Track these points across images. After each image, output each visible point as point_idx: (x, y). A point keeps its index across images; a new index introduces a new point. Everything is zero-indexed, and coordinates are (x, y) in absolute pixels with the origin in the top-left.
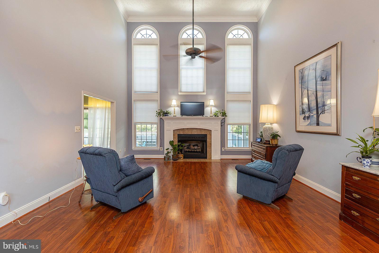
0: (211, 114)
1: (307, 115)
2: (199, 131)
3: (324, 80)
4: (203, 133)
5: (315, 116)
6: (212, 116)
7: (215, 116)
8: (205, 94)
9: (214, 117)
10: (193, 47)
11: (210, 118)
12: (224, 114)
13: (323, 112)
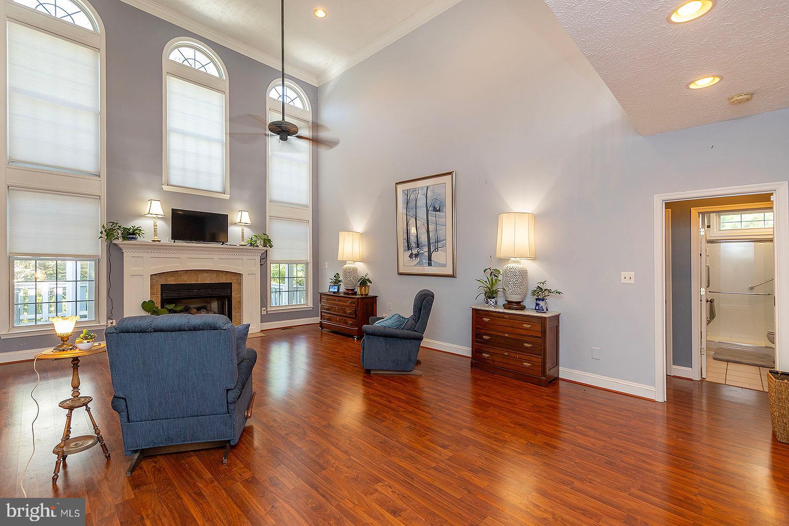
0: (243, 240)
1: (414, 252)
2: (214, 276)
3: (437, 211)
4: (223, 280)
5: (427, 254)
6: (246, 245)
7: (251, 245)
8: (227, 197)
9: (248, 247)
10: (283, 119)
11: (241, 249)
12: (267, 242)
13: (436, 249)
